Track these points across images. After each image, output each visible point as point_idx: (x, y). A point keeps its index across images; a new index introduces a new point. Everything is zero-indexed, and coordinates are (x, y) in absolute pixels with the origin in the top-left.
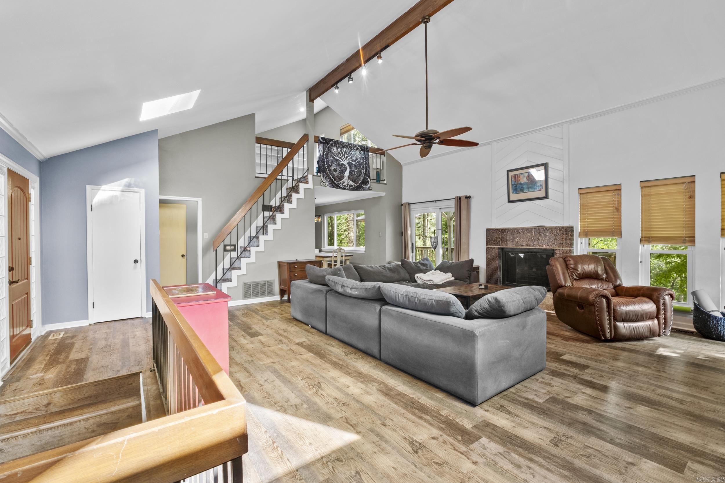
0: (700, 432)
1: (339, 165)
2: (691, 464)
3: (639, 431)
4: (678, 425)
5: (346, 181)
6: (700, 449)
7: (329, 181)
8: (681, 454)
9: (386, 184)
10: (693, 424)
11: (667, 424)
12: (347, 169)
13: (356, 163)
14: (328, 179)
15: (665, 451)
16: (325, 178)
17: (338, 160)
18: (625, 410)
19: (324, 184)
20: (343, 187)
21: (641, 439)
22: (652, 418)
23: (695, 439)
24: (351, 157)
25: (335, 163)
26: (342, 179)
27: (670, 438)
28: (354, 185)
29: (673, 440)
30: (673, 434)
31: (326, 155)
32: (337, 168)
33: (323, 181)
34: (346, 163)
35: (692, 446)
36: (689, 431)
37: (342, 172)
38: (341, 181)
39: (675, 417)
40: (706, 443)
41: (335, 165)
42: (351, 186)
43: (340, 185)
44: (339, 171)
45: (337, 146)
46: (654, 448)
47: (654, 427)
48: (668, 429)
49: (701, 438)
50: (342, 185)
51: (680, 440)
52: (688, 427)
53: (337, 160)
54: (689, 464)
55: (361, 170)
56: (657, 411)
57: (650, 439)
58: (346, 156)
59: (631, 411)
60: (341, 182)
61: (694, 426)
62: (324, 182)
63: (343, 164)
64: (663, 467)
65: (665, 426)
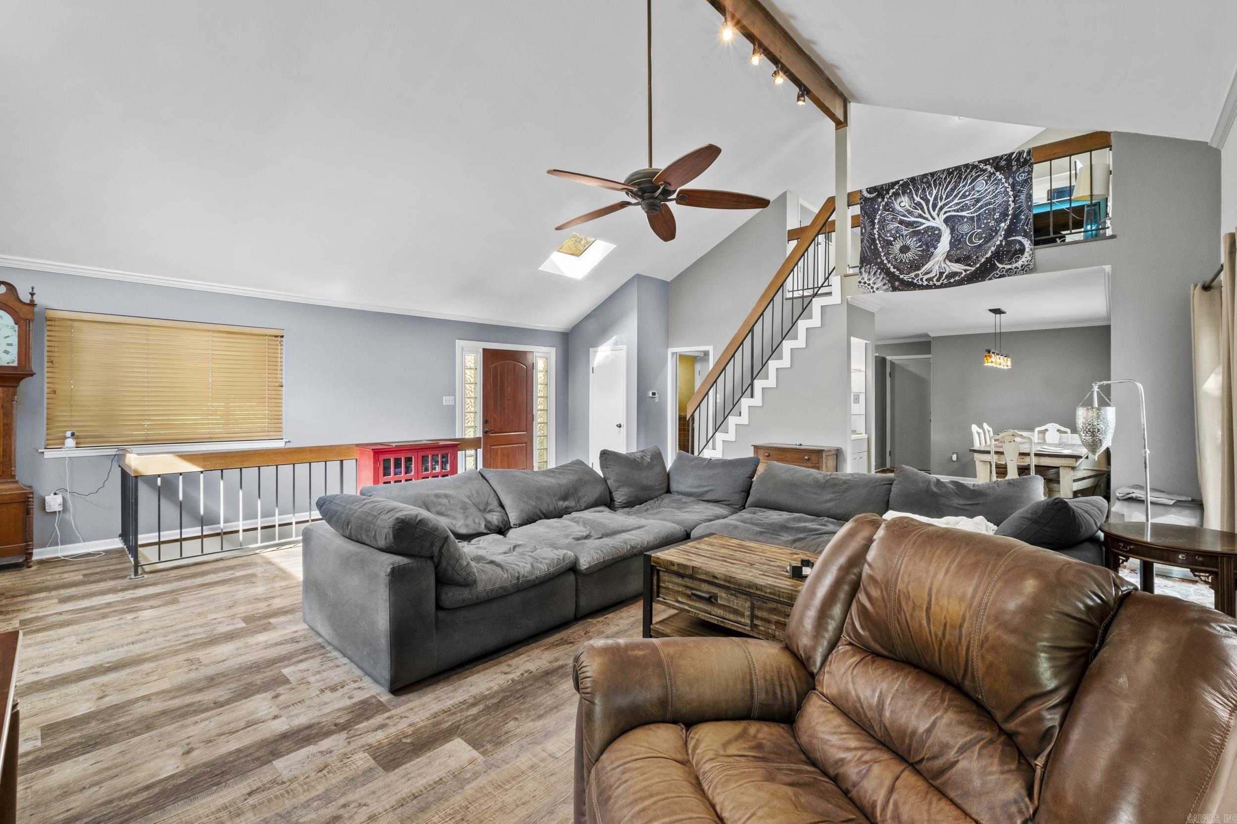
0: (47, 804)
1: (916, 233)
2: (36, 744)
3: (133, 731)
4: (89, 788)
5: (937, 267)
6: (34, 774)
7: (883, 278)
8: (56, 746)
9: (1113, 237)
10: (68, 811)
11: (106, 774)
12: (940, 237)
13: (975, 211)
14: (880, 274)
15: (78, 734)
16: (873, 273)
17: (915, 222)
18: (188, 744)
19: (870, 287)
20: (925, 283)
21: (119, 725)
22: (138, 765)
23: (49, 784)
24: (956, 201)
25: (905, 233)
26: (923, 265)
27: (86, 756)
28: (965, 271)
29: (79, 755)
30: (86, 765)
31: (878, 222)
32: (911, 242)
33: (868, 282)
34: (938, 222)
35: (47, 769)
36: (66, 792)
37: (928, 246)
38: (919, 270)
39: (107, 798)
40: (29, 790)
41: (906, 236)
42: (954, 274)
43: (915, 281)
44: (920, 246)
45: (911, 191)
46: (93, 728)
47: (120, 752)
48: (99, 766)
49: (40, 793)
50: (922, 279)
51: (69, 763)
52: (73, 798)
53: (909, 224)
54: (39, 743)
55: (992, 223)
56: (145, 784)
57: (109, 733)
58: (940, 204)
59: (179, 750)
60: (919, 272)
61: (63, 808)
62: (869, 285)
63: (928, 227)
64: (67, 718)
65: (108, 769)
